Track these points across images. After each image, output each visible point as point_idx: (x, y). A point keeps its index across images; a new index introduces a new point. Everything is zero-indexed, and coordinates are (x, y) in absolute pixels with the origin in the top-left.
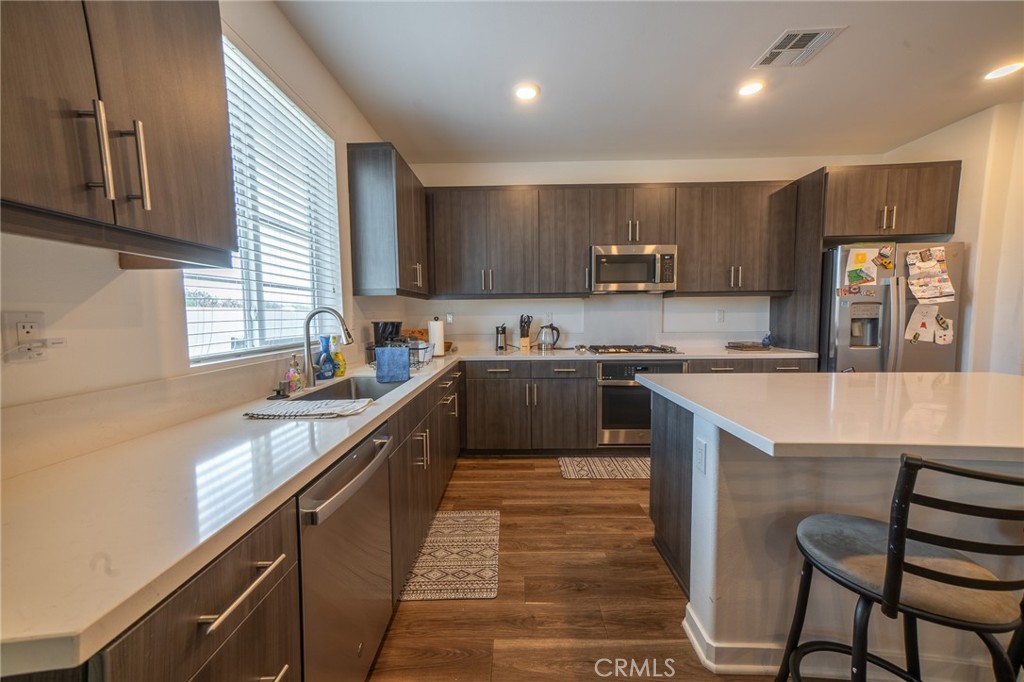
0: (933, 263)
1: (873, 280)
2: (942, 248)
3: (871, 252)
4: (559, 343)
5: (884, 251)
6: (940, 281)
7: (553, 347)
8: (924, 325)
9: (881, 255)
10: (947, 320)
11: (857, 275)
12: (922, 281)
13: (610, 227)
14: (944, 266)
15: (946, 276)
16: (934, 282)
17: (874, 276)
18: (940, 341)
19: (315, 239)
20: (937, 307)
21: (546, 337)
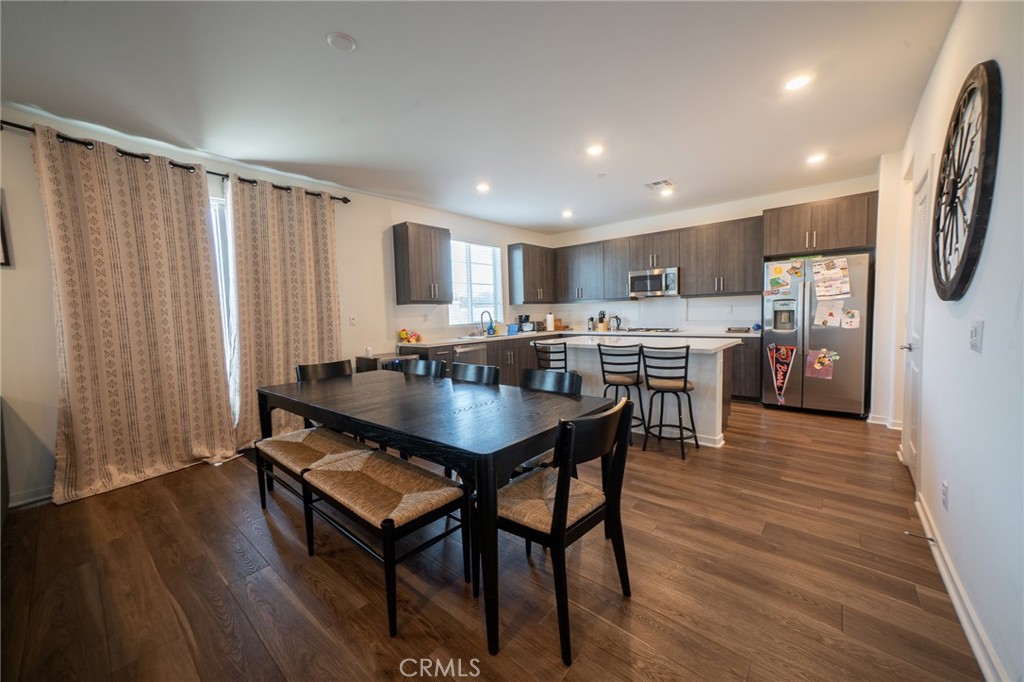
0: (837, 270)
1: (788, 284)
2: (844, 259)
3: (786, 265)
4: (621, 326)
5: (795, 265)
6: (842, 283)
7: (618, 329)
8: (831, 314)
9: (794, 268)
10: (853, 311)
11: (775, 283)
12: (827, 284)
13: (641, 260)
14: (846, 272)
15: (847, 279)
16: (838, 284)
17: (789, 282)
18: (844, 326)
19: (495, 284)
20: (843, 302)
21: (614, 323)
